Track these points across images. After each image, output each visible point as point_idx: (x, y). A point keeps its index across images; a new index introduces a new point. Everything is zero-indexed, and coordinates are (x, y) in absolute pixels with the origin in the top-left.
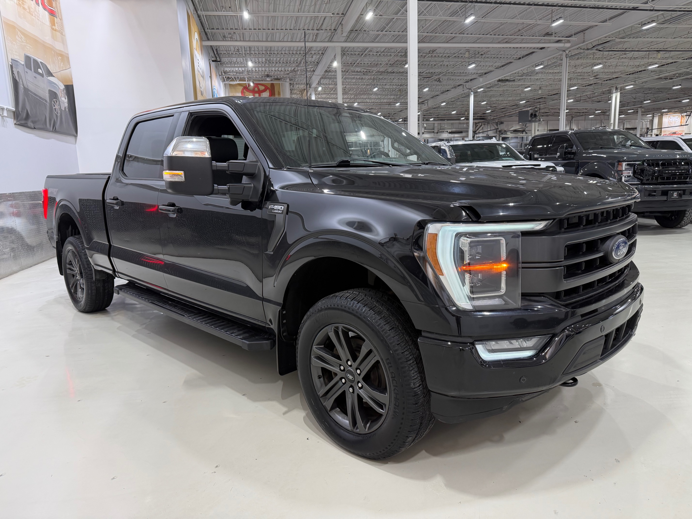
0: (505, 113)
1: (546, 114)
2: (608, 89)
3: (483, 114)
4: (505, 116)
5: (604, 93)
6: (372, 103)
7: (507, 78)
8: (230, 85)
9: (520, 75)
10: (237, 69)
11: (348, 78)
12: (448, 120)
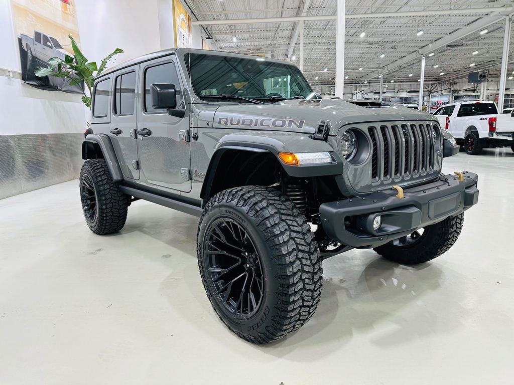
4: (458, 77)
9: (467, 40)
12: (406, 82)
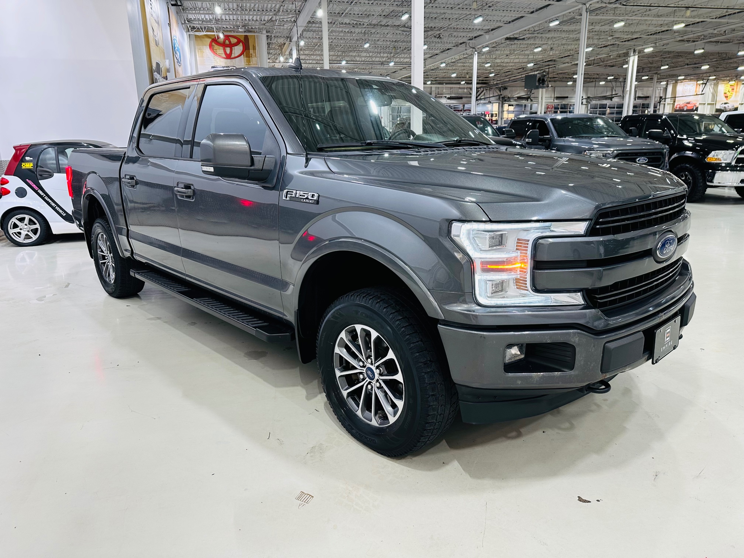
0: (510, 78)
1: (554, 80)
2: (625, 51)
3: (486, 78)
4: (509, 80)
5: (620, 56)
6: (362, 61)
7: (516, 36)
8: (196, 36)
9: (530, 32)
10: (203, 16)
11: (335, 31)
12: (446, 84)
